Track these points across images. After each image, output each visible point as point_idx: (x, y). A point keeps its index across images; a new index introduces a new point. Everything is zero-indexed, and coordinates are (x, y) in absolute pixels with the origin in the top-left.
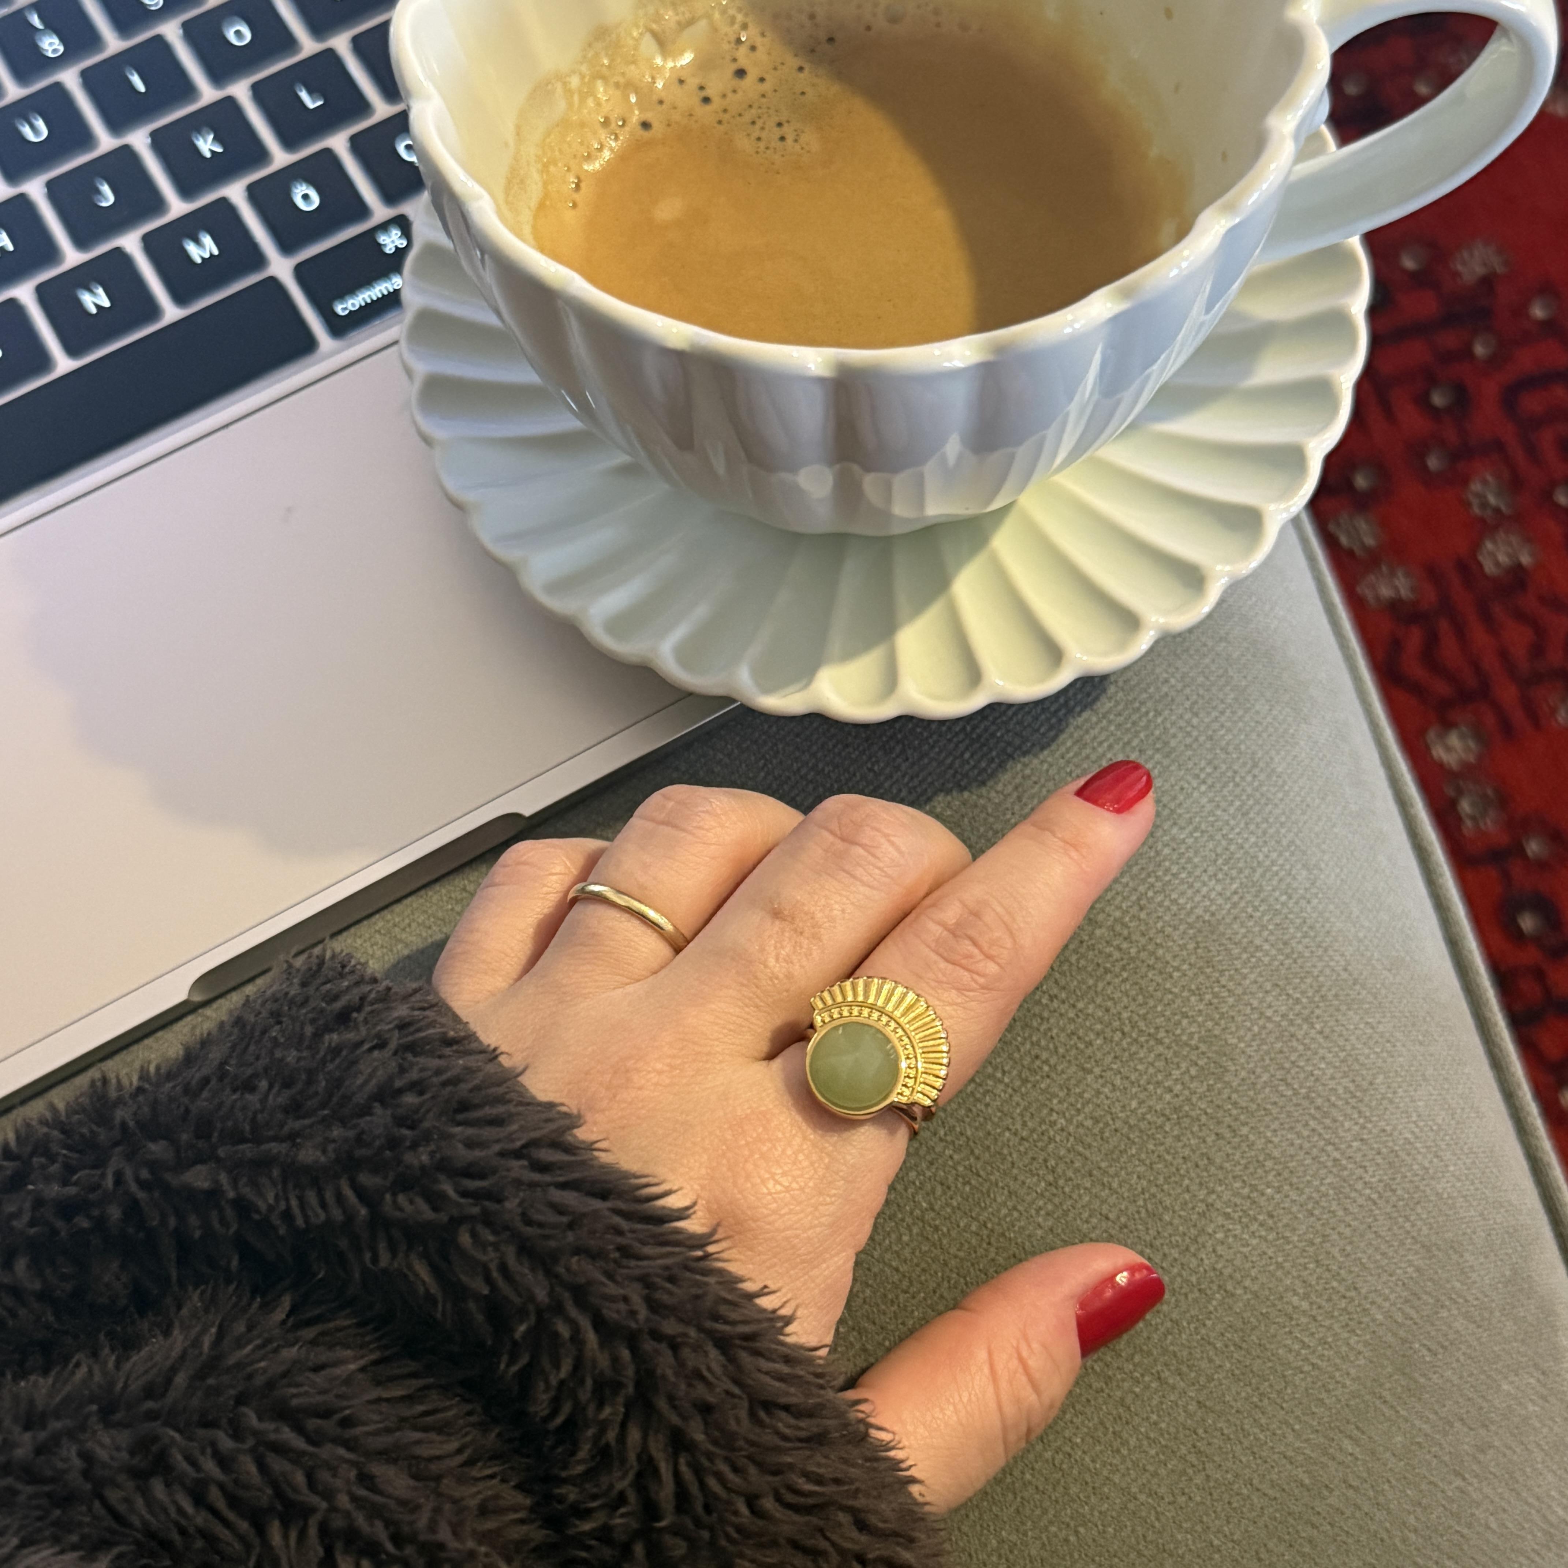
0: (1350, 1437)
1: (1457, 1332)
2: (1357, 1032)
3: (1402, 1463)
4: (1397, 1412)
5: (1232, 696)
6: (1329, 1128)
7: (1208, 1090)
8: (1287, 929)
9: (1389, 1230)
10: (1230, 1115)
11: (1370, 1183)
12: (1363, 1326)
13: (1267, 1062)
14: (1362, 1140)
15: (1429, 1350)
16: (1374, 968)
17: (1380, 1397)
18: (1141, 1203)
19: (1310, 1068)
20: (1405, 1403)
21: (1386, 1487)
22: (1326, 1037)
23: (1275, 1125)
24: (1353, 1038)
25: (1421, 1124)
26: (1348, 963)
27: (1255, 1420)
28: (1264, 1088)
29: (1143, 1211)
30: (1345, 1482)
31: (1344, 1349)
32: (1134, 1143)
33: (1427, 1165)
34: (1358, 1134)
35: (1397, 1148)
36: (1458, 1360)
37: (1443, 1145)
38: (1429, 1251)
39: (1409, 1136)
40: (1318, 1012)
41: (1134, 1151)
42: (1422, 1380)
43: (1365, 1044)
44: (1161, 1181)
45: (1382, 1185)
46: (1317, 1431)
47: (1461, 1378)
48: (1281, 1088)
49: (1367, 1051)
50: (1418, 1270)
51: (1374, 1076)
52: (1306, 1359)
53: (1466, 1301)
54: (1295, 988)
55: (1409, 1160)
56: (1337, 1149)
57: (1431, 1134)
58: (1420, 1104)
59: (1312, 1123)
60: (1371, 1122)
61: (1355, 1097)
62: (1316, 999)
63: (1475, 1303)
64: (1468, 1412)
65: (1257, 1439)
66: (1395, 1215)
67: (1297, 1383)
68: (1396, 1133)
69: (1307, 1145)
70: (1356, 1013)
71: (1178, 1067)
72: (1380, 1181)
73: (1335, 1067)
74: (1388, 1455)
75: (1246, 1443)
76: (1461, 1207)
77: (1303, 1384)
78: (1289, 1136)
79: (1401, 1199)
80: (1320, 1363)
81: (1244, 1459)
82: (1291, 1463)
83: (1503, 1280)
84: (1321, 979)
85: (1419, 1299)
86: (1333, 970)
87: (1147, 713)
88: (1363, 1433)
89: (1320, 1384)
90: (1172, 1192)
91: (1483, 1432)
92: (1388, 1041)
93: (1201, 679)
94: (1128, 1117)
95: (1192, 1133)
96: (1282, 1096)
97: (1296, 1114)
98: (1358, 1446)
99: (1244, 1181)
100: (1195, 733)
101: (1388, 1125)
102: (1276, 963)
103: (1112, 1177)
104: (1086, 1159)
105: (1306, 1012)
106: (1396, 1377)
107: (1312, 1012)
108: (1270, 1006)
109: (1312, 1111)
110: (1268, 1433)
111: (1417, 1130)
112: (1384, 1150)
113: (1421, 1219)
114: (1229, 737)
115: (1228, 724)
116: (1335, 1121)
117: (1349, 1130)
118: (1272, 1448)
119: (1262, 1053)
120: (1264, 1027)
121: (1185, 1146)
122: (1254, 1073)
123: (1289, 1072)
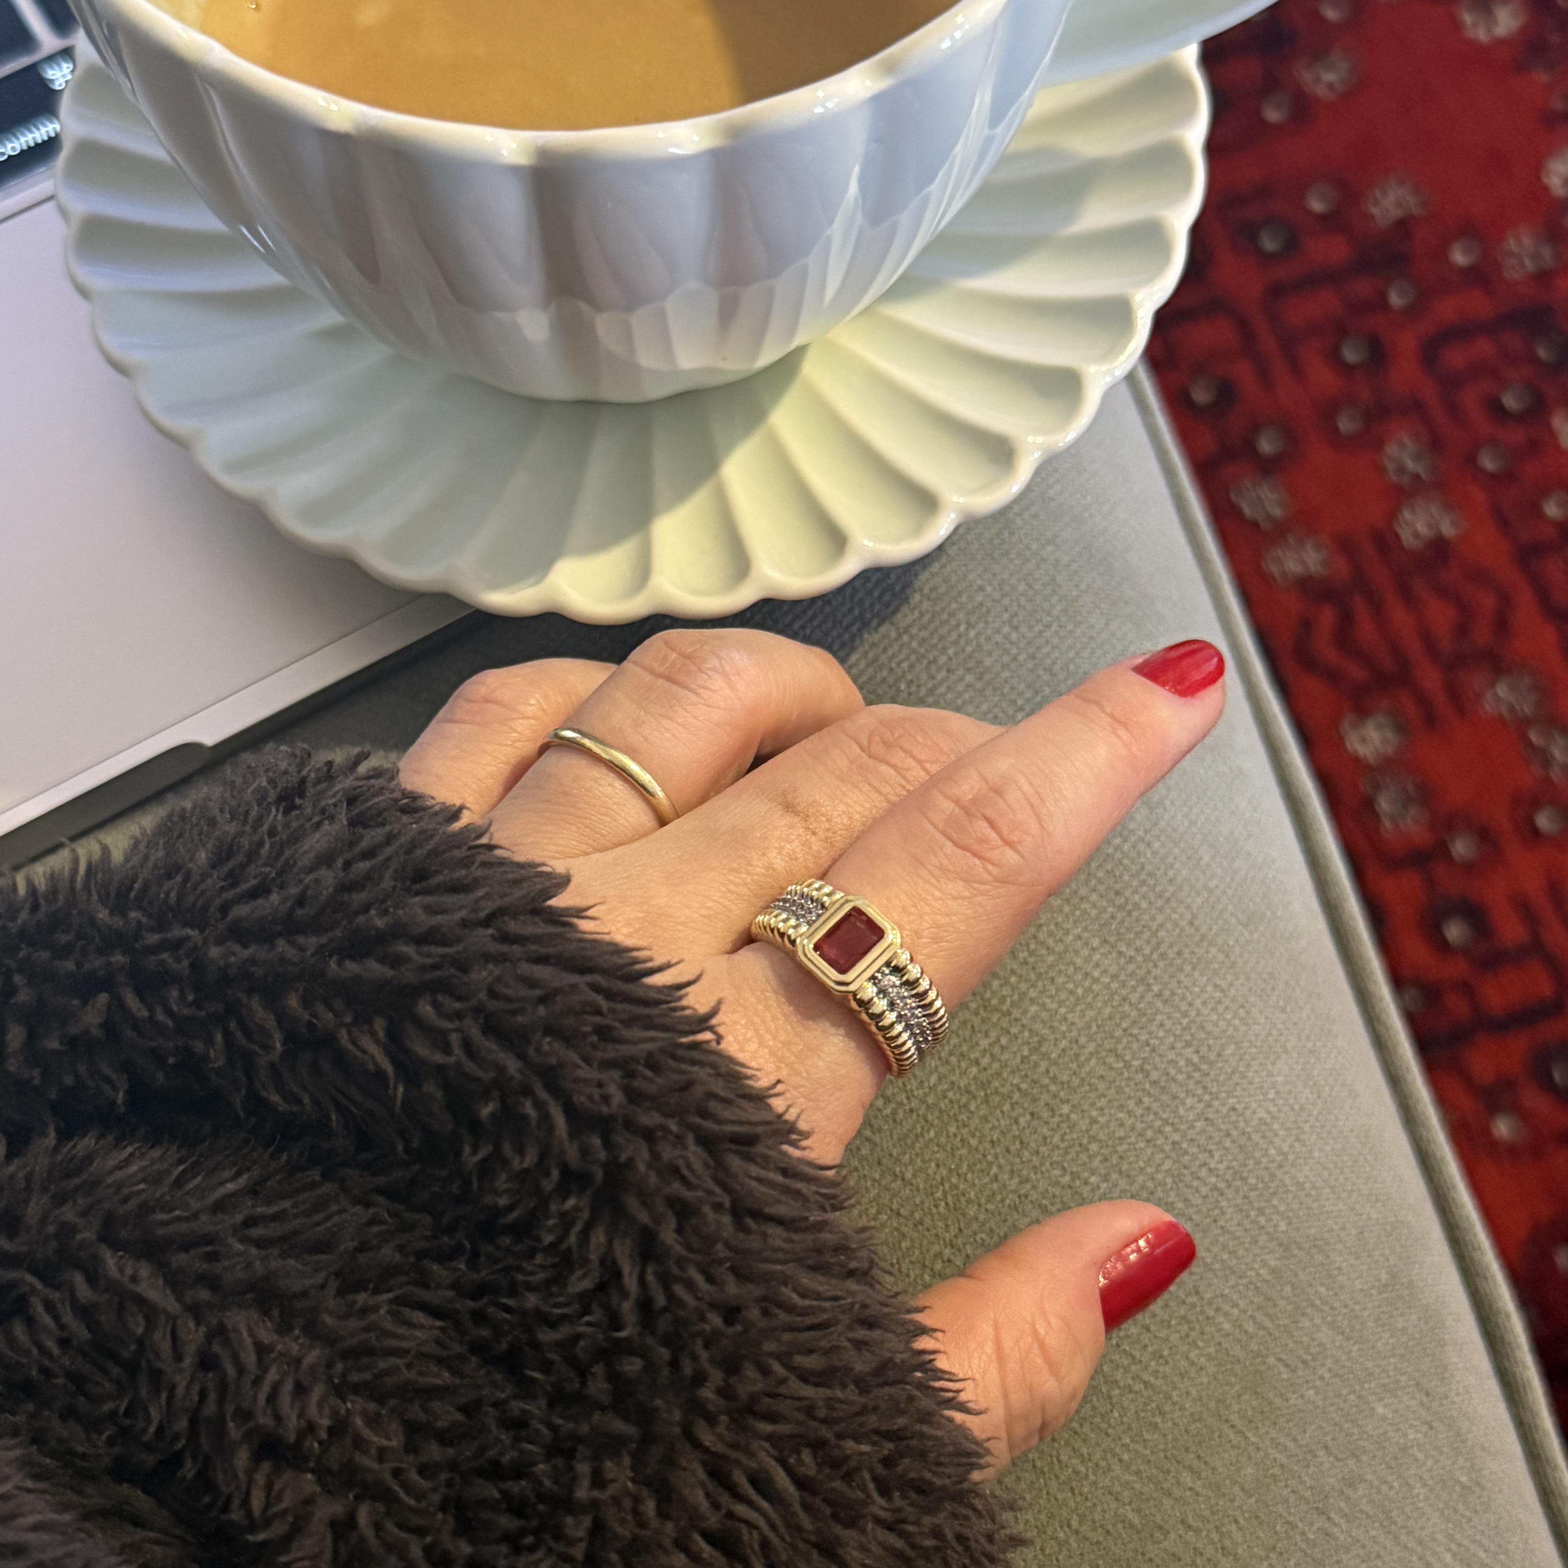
0: (1190, 1468)
1: (1320, 1344)
2: (1206, 996)
3: (1253, 1499)
4: (1246, 1438)
5: (1059, 608)
6: (1168, 1106)
7: (1022, 1062)
8: (1121, 876)
9: (1239, 1224)
10: (1048, 1091)
11: (1216, 1169)
12: (1205, 1337)
13: (1094, 1028)
14: (1207, 1119)
15: (1287, 1366)
16: (1226, 921)
17: (1227, 1421)
18: (939, 1194)
19: (1144, 1038)
20: (1257, 1428)
21: (1234, 1528)
22: (1166, 1002)
23: (1103, 1102)
24: (1198, 1003)
25: (1281, 1102)
26: (1194, 916)
27: (1074, 1449)
28: (1088, 1060)
29: (943, 1204)
30: (1182, 1522)
31: (1184, 1364)
32: (932, 1125)
33: (1286, 1149)
34: (1203, 1113)
35: (1249, 1129)
36: (1322, 1378)
37: (1307, 1128)
38: (1287, 1249)
39: (1265, 1116)
40: (1155, 972)
41: (932, 1134)
42: (1278, 1401)
43: (1213, 1009)
44: (965, 1168)
45: (1231, 1171)
46: (1149, 1461)
47: (1325, 1399)
48: (1111, 1060)
49: (1214, 1017)
50: (1274, 1271)
51: (1223, 1047)
52: (1136, 1377)
53: (1332, 1308)
54: (1129, 945)
55: (1263, 1143)
56: (1176, 1130)
57: (1292, 1114)
58: (1280, 1079)
59: (1146, 1100)
60: (1217, 1099)
61: (1199, 1070)
62: (1155, 956)
63: (1344, 1311)
64: (1333, 1439)
65: (1077, 1472)
66: (1246, 1207)
67: (1125, 1405)
68: (1248, 1113)
69: (1139, 1126)
70: (1202, 975)
71: (987, 1035)
72: (1228, 1168)
73: (1175, 1035)
74: (1236, 1489)
75: (1062, 1478)
76: (1328, 1199)
77: (1133, 1408)
78: (1121, 1115)
79: (1254, 1188)
80: (1152, 1380)
81: (1059, 1496)
82: (1117, 1499)
83: (1377, 1284)
84: (1162, 933)
85: (1275, 1305)
86: (1177, 925)
87: (958, 625)
88: (1206, 1463)
89: (1154, 1405)
90: (977, 1181)
91: (1351, 1462)
92: (1242, 1006)
93: (1022, 587)
94: (925, 1095)
95: (1002, 1112)
96: (1111, 1068)
97: (1127, 1090)
98: (1199, 1478)
99: (1064, 1169)
100: (1014, 651)
101: (1239, 1102)
102: (1106, 916)
103: (906, 1165)
104: (875, 1144)
105: (1141, 973)
106: (1247, 1397)
107: (1149, 972)
108: (1097, 965)
109: (1147, 1086)
110: (1090, 1464)
111: (1273, 1109)
112: (1234, 1133)
113: (1278, 1213)
114: (1056, 654)
115: (1056, 640)
116: (1174, 1097)
117: (1191, 1108)
118: (1095, 1483)
119: (1087, 1019)
120: (1090, 990)
121: (993, 1128)
122: (1077, 1042)
123: (1119, 1041)
